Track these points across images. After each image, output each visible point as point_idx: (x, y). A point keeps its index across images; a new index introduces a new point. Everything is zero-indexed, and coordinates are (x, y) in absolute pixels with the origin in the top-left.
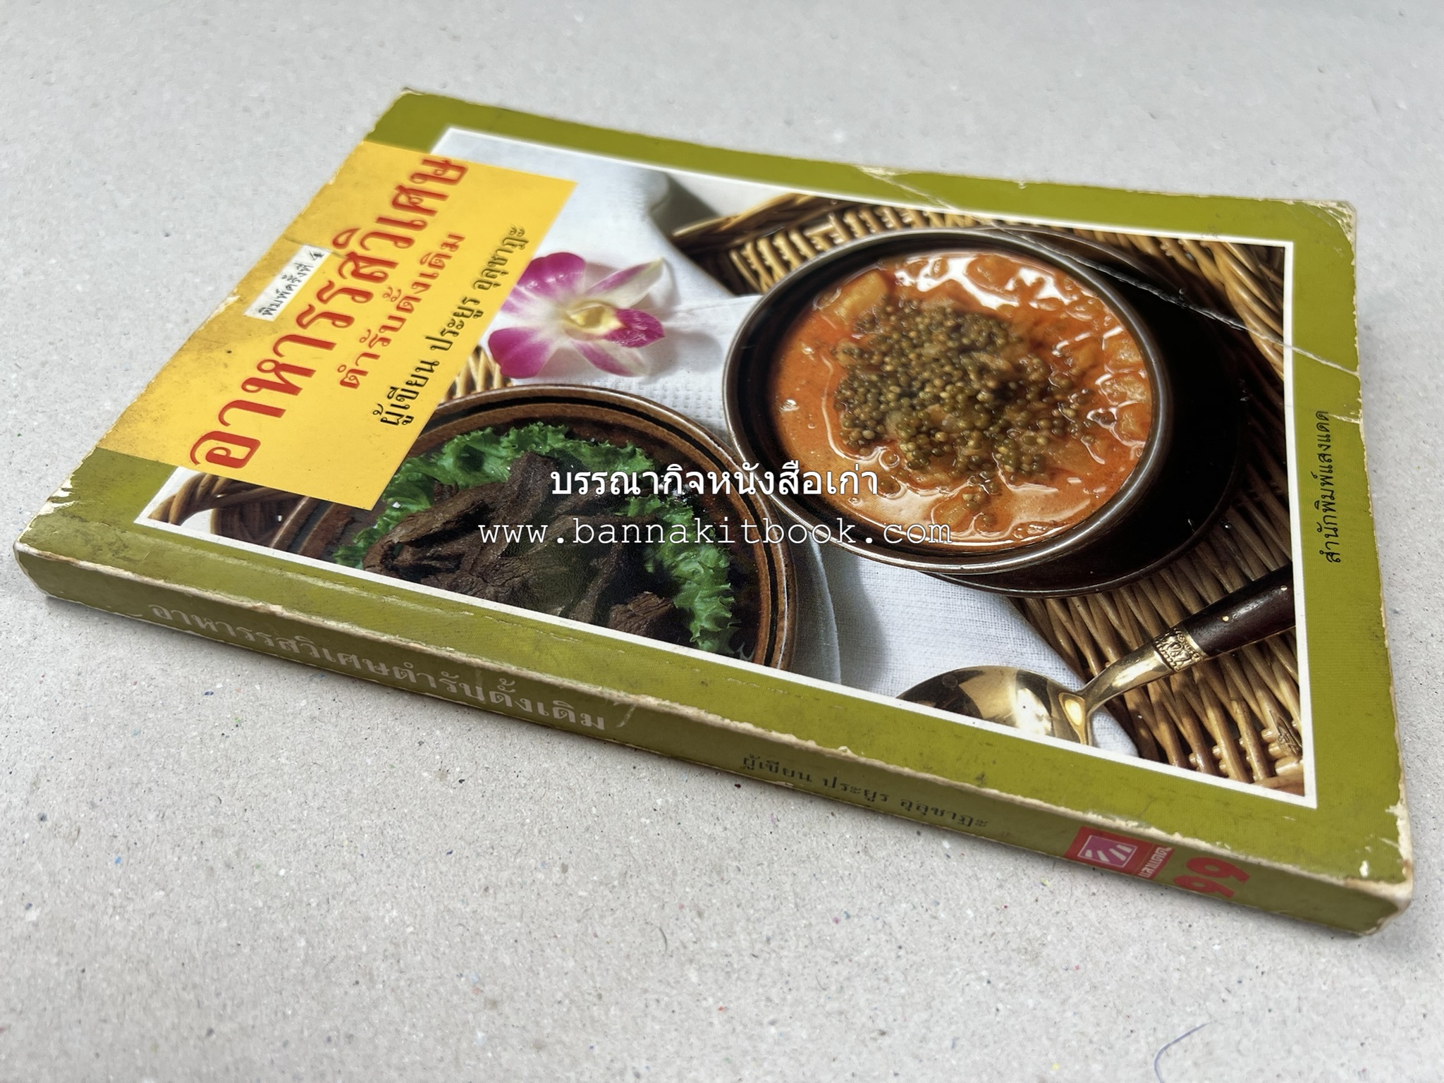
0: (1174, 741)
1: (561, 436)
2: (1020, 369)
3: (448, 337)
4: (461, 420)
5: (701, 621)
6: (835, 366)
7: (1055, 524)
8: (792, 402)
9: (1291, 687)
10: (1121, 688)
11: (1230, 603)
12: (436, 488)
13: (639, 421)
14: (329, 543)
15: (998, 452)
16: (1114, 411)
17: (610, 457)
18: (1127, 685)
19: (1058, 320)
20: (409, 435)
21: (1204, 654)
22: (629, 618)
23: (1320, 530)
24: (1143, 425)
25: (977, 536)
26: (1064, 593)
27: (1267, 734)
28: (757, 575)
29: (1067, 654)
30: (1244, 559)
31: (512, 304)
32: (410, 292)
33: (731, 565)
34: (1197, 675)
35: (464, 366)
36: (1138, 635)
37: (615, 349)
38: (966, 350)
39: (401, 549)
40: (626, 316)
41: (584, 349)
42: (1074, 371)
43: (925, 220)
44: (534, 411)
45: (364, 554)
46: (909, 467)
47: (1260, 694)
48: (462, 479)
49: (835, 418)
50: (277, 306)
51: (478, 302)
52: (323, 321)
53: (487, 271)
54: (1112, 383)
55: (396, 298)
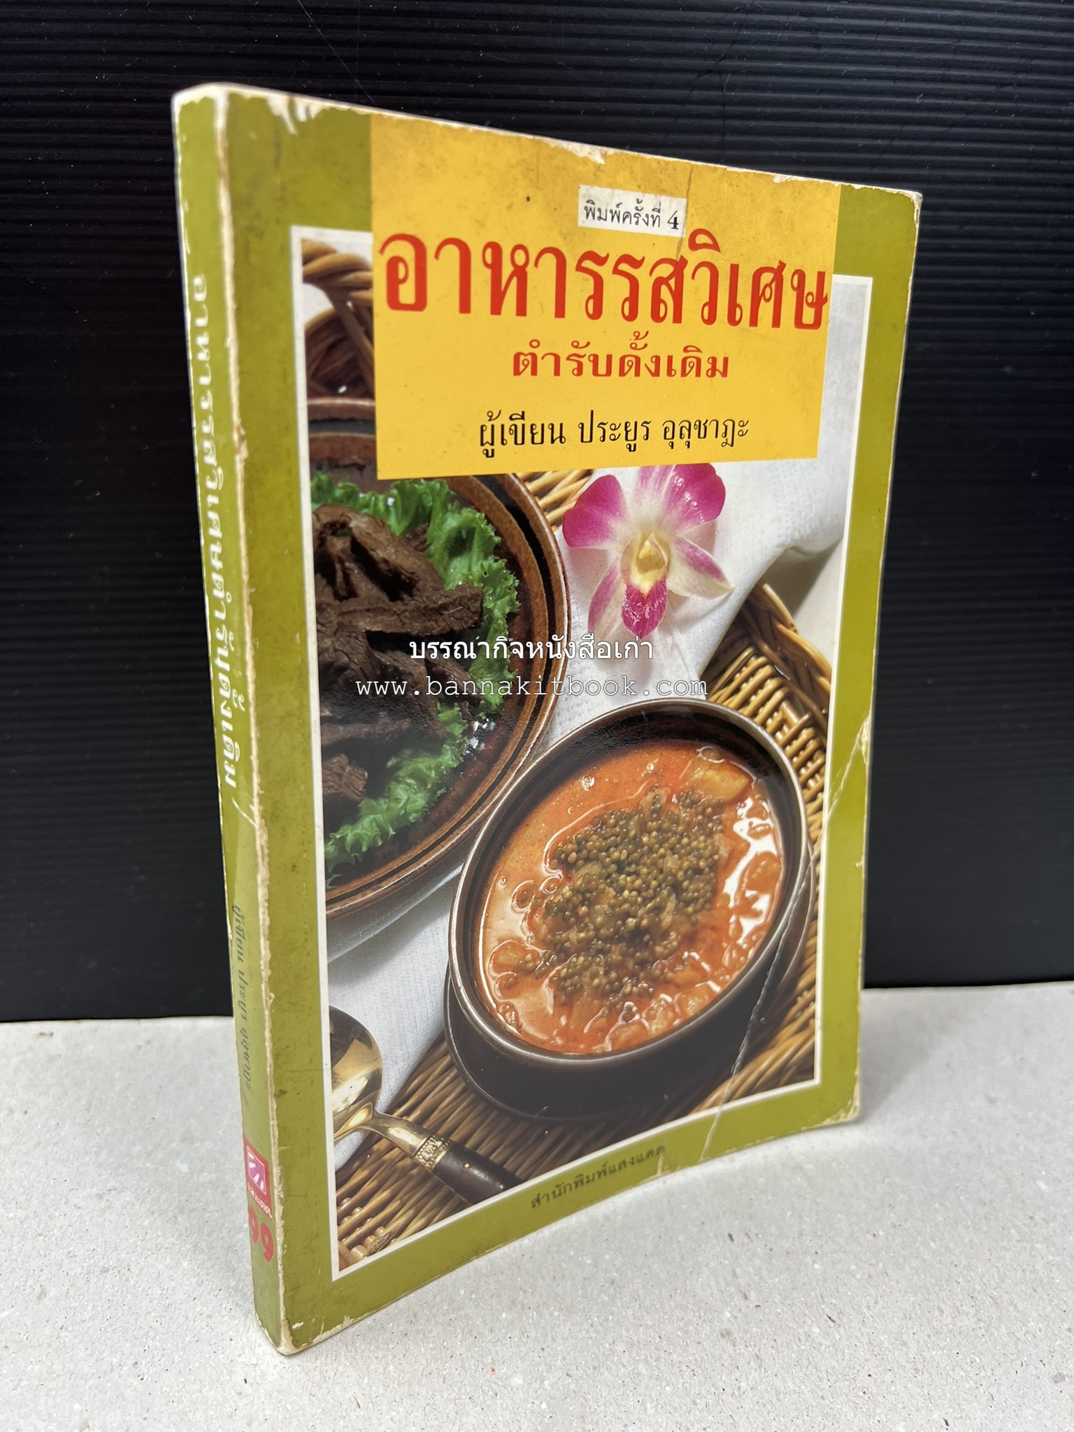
0: (358, 1183)
1: (508, 610)
2: (665, 935)
3: (597, 433)
4: (502, 506)
6: (639, 798)
7: (519, 1027)
8: (593, 781)
9: (423, 1225)
10: (389, 1135)
11: (482, 1163)
12: (419, 528)
13: (541, 669)
14: (330, 459)
15: (578, 958)
16: (637, 1017)
18: (392, 1137)
19: (720, 942)
20: (473, 465)
21: (433, 1167)
22: (337, 774)
23: (558, 1187)
24: (628, 1042)
26: (459, 1062)
27: (380, 1231)
28: (410, 848)
29: (406, 1089)
30: (521, 1153)
31: (650, 475)
32: (646, 358)
33: (413, 824)
34: (415, 1171)
35: (566, 472)
36: (437, 1123)
37: (618, 602)
38: (676, 888)
39: (345, 535)
40: (658, 593)
41: (611, 573)
42: (670, 975)
43: (813, 798)
44: (529, 569)
45: (330, 501)
46: (547, 904)
47: (411, 1212)
48: (436, 547)
49: (583, 824)
50: (600, 218)
51: (647, 438)
52: (589, 285)
53: (688, 425)
54: (663, 1006)
55: (635, 349)
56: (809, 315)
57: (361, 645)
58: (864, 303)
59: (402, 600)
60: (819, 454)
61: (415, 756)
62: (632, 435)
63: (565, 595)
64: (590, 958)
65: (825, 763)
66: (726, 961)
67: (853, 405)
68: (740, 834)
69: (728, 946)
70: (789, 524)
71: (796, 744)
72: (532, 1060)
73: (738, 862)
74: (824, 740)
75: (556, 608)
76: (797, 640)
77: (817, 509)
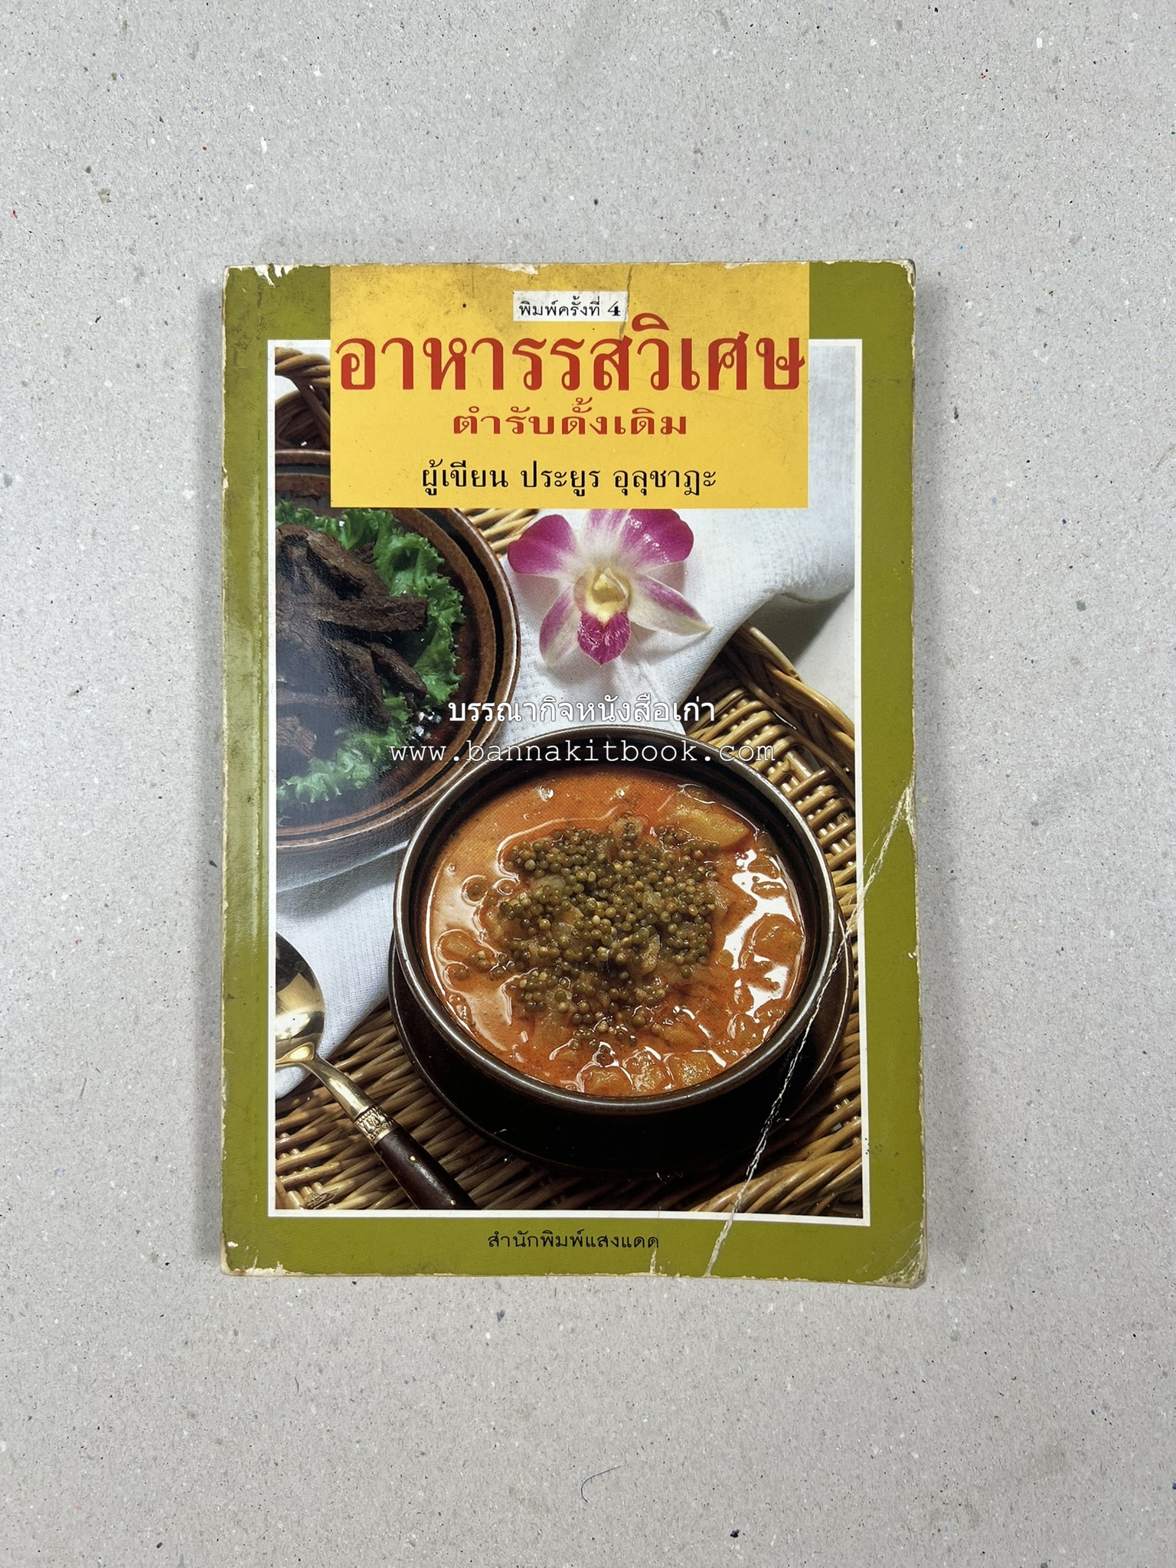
0: (295, 1123)
1: (452, 620)
2: (648, 978)
3: (542, 480)
4: (445, 533)
5: (302, 782)
6: (608, 820)
7: (472, 1026)
8: (551, 794)
9: (362, 1204)
10: (329, 1085)
11: (431, 1163)
12: (367, 546)
13: (489, 677)
14: (292, 491)
15: (540, 973)
16: (616, 1064)
17: (442, 667)
18: (334, 1089)
19: (722, 1007)
20: (417, 499)
21: (376, 1142)
22: (289, 730)
23: (520, 1233)
24: (604, 1089)
25: (442, 968)
26: (404, 1038)
27: (318, 1186)
28: (356, 811)
29: (348, 1045)
30: (475, 1173)
31: (602, 516)
32: (590, 419)
33: (359, 790)
34: (355, 1137)
35: (509, 510)
36: (380, 1094)
37: (573, 627)
38: (660, 928)
39: (302, 546)
40: (618, 623)
41: (563, 601)
42: (657, 1027)
43: (841, 866)
44: (474, 587)
45: (291, 521)
46: (502, 904)
47: (350, 1182)
48: (382, 562)
49: (542, 833)
50: (535, 313)
51: (597, 485)
52: (527, 365)
53: (642, 475)
54: (650, 1061)
55: (579, 411)
56: (781, 377)
57: (313, 630)
58: (853, 362)
60: (810, 504)
61: (361, 731)
62: (579, 483)
63: (513, 614)
64: (554, 977)
65: (855, 828)
66: (732, 1033)
67: (850, 458)
68: (742, 887)
69: (734, 1015)
70: (778, 570)
71: (810, 800)
72: (487, 1068)
73: (741, 919)
74: (850, 802)
75: (503, 624)
76: (803, 689)
77: (813, 556)
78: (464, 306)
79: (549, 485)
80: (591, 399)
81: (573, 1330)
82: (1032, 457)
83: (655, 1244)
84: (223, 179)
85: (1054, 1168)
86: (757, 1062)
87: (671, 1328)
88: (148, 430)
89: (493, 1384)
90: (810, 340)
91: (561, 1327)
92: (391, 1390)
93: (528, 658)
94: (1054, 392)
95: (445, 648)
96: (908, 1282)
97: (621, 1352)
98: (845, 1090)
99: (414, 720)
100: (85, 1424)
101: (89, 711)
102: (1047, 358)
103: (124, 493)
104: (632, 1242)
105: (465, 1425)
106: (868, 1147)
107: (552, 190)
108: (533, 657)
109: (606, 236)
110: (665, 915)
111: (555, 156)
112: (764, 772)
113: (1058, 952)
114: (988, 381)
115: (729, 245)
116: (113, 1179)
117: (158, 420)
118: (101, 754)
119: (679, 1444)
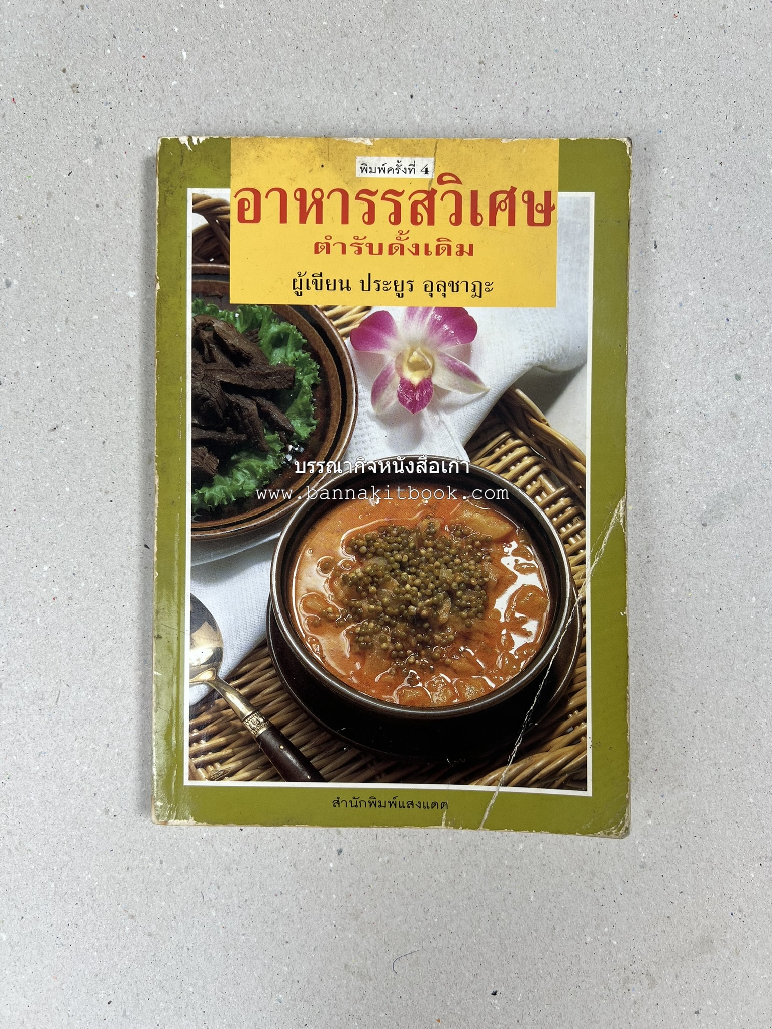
0: (203, 722)
1: (312, 382)
2: (443, 627)
3: (374, 286)
4: (307, 322)
5: (209, 491)
6: (416, 521)
7: (323, 658)
8: (379, 501)
9: (247, 778)
10: (225, 697)
11: (294, 750)
12: (254, 330)
13: (336, 421)
14: (203, 292)
15: (369, 623)
16: (420, 685)
17: (304, 414)
18: (229, 699)
19: (493, 648)
20: (288, 299)
21: (257, 736)
22: (201, 456)
23: (354, 798)
24: (412, 702)
25: (303, 619)
26: (277, 665)
27: (217, 765)
28: (245, 512)
29: (239, 669)
30: (324, 757)
31: (415, 312)
32: (408, 245)
33: (248, 498)
34: (243, 732)
35: (352, 306)
36: (260, 704)
37: (394, 388)
38: (451, 594)
39: (210, 330)
40: (426, 385)
41: (388, 369)
42: (448, 660)
43: (575, 553)
44: (327, 360)
45: (202, 313)
46: (344, 576)
47: (240, 763)
48: (264, 342)
49: (372, 528)
50: (371, 172)
51: (412, 290)
52: (365, 207)
53: (443, 284)
54: (443, 683)
55: (400, 240)
56: (539, 217)
57: (217, 388)
58: (588, 207)
59: (243, 367)
60: (557, 305)
61: (248, 457)
62: (399, 289)
63: (353, 378)
64: (379, 626)
65: (585, 527)
66: (500, 665)
67: (586, 274)
68: (507, 566)
69: (500, 653)
70: (535, 350)
71: (555, 508)
72: (333, 687)
73: (507, 588)
74: (582, 509)
75: (347, 385)
76: (551, 432)
77: (559, 341)
78: (322, 166)
79: (379, 290)
80: (408, 231)
81: (388, 861)
82: (707, 275)
83: (445, 807)
84: (157, 78)
85: (712, 756)
86: (516, 685)
87: (454, 860)
88: (104, 250)
89: (334, 896)
90: (559, 193)
91: (381, 859)
92: (266, 901)
93: (363, 409)
94: (722, 231)
95: (307, 401)
96: (617, 835)
97: (421, 876)
98: (576, 705)
99: (285, 450)
100: (59, 922)
101: (63, 442)
102: (717, 208)
103: (87, 293)
104: (430, 805)
105: (315, 923)
106: (591, 743)
107: (381, 88)
108: (366, 408)
109: (418, 120)
110: (454, 585)
111: (384, 65)
112: (523, 488)
113: (717, 611)
114: (677, 223)
115: (503, 127)
116: (78, 759)
117: (111, 243)
118: (71, 471)
119: (458, 935)
